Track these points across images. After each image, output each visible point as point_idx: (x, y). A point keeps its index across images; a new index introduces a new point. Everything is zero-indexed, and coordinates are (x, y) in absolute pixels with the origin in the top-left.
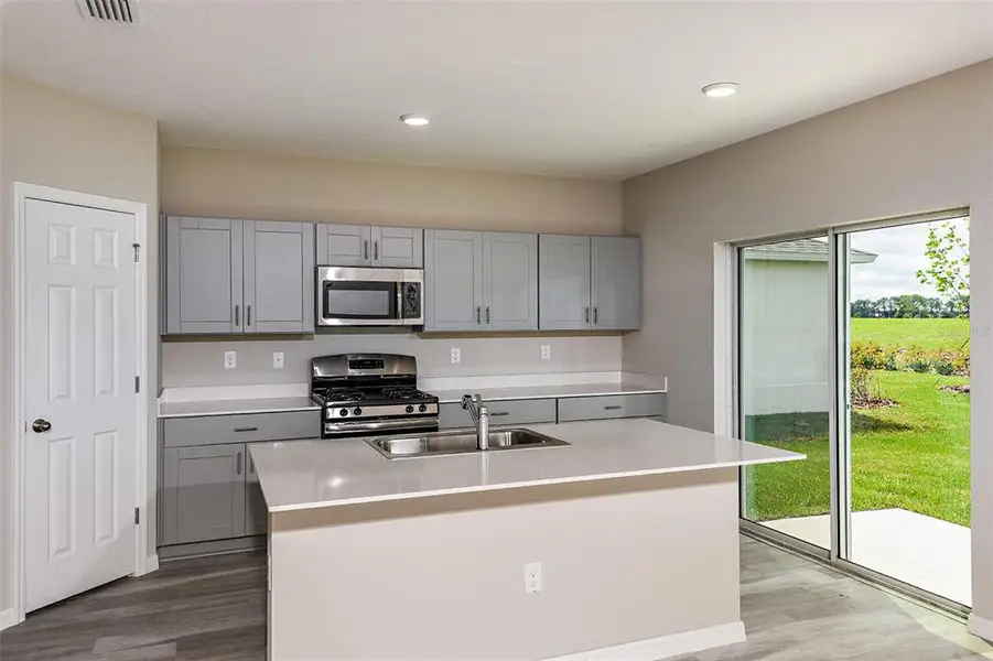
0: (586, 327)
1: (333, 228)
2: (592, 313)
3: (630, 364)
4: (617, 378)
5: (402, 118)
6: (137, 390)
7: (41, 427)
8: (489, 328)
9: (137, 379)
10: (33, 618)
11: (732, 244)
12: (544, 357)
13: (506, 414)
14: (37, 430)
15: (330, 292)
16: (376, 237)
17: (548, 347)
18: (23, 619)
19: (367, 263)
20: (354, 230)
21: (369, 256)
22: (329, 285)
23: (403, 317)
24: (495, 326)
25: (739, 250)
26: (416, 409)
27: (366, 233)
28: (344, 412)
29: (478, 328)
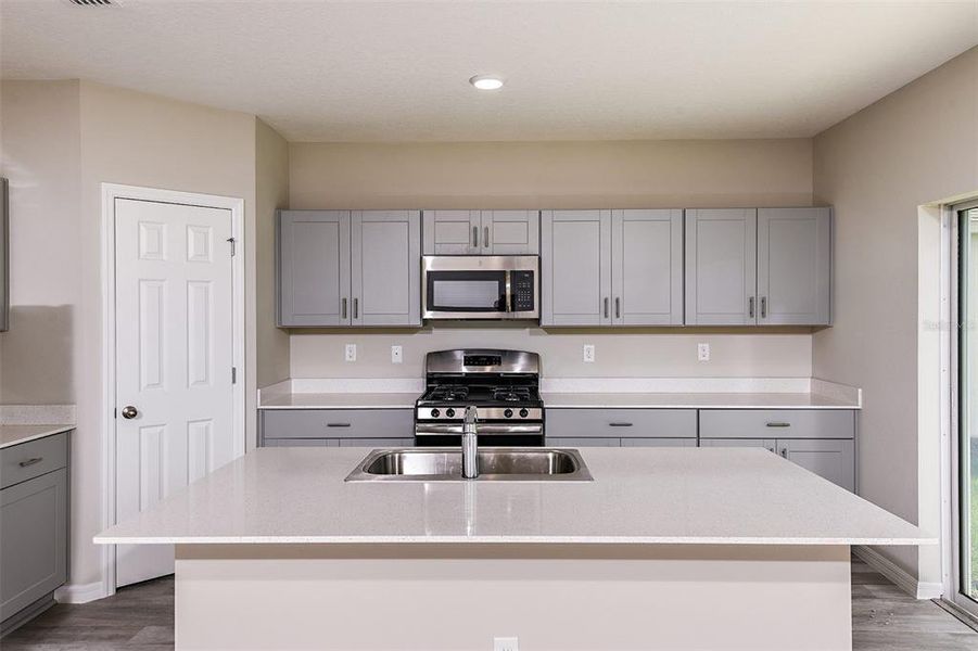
0: (751, 322)
1: (441, 215)
2: (757, 305)
3: (823, 370)
4: (805, 386)
5: (472, 81)
6: (234, 382)
7: (131, 414)
8: (617, 322)
9: (234, 369)
10: (122, 593)
11: (951, 207)
12: (701, 358)
13: (630, 425)
14: (126, 416)
15: (436, 283)
16: (487, 222)
17: (707, 346)
18: (112, 592)
19: (477, 251)
20: (463, 215)
21: (478, 241)
22: (434, 276)
23: (513, 310)
24: (626, 320)
25: (960, 214)
26: (516, 413)
27: (476, 219)
28: (435, 413)
29: (606, 322)
